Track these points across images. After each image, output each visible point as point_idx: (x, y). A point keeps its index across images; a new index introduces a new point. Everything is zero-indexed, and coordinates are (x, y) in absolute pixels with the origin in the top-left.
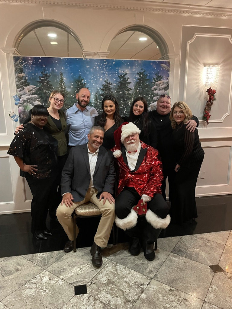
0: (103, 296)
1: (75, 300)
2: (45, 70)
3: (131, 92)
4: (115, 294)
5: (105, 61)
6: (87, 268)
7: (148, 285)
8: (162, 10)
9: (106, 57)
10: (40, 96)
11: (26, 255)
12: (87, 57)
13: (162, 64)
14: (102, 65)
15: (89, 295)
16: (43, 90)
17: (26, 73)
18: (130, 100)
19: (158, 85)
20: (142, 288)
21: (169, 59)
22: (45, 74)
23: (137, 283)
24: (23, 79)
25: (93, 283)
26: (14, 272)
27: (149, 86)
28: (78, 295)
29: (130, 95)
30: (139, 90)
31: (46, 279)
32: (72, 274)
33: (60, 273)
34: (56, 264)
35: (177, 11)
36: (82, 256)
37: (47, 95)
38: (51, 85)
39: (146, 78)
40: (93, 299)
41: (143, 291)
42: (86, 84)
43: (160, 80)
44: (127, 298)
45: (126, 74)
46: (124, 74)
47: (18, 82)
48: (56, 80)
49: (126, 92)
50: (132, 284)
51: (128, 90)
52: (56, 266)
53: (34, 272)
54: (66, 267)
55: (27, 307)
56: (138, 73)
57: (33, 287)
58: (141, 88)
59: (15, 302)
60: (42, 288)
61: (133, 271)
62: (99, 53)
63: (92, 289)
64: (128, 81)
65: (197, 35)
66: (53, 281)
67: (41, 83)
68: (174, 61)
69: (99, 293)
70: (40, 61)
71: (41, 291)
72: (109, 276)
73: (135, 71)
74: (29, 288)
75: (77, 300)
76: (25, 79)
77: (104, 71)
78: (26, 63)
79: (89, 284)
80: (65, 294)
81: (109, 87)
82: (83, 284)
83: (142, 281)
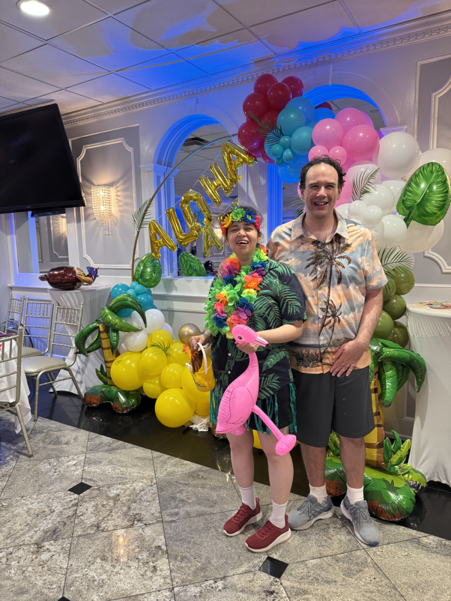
0: (87, 506)
1: (61, 494)
4: (99, 511)
6: (120, 472)
7: (146, 525)
11: (93, 433)
15: (77, 498)
20: (134, 524)
23: (137, 516)
25: (101, 489)
26: (61, 444)
28: (71, 491)
31: (72, 463)
32: (98, 470)
34: (102, 453)
35: (402, 38)
40: (74, 503)
41: (129, 527)
44: (102, 523)
50: (131, 514)
52: (99, 455)
53: (75, 452)
54: (105, 461)
57: (53, 464)
60: (58, 468)
61: (158, 501)
63: (90, 494)
66: (75, 468)
69: (88, 502)
72: (125, 492)
74: (49, 463)
79: (96, 488)
80: (63, 485)
82: (91, 485)
83: (147, 517)
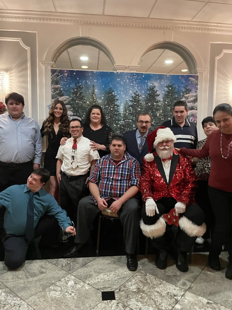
0: (133, 303)
1: (103, 305)
2: (78, 83)
3: (159, 104)
4: (146, 302)
5: (135, 74)
6: (114, 276)
7: (182, 296)
8: (191, 28)
9: (136, 71)
10: (73, 106)
11: (51, 260)
12: (118, 71)
13: (191, 78)
14: (131, 78)
15: (118, 302)
16: (76, 101)
17: (61, 85)
18: (159, 112)
19: (187, 98)
20: (176, 299)
21: (197, 73)
22: (78, 86)
23: (170, 294)
24: (58, 90)
25: (122, 290)
26: (38, 275)
27: (178, 98)
28: (106, 300)
29: (158, 107)
30: (168, 102)
31: (71, 283)
32: (99, 280)
33: (86, 279)
34: (81, 269)
35: (205, 29)
36: (109, 264)
37: (79, 105)
38: (84, 96)
39: (175, 91)
40: (122, 306)
41: (177, 302)
42: (116, 96)
43: (188, 93)
44: (160, 307)
45: (155, 87)
46: (153, 86)
47: (54, 92)
48: (89, 92)
49: (155, 103)
50: (165, 295)
51: (157, 102)
52: (82, 271)
53: (59, 275)
54: (92, 273)
55: (52, 308)
56: (166, 86)
57: (58, 290)
58: (169, 100)
59: (39, 302)
60: (67, 291)
61: (164, 282)
62: (129, 67)
63: (121, 296)
64: (157, 93)
65: (226, 51)
66: (79, 285)
67: (74, 94)
68: (203, 74)
69: (129, 301)
70: (75, 74)
71: (67, 294)
72: (139, 285)
73: (164, 84)
74: (54, 290)
75: (105, 305)
76: (60, 90)
77: (134, 84)
78: (62, 75)
80: (92, 299)
81: (138, 98)
82: (111, 291)
83: (175, 292)
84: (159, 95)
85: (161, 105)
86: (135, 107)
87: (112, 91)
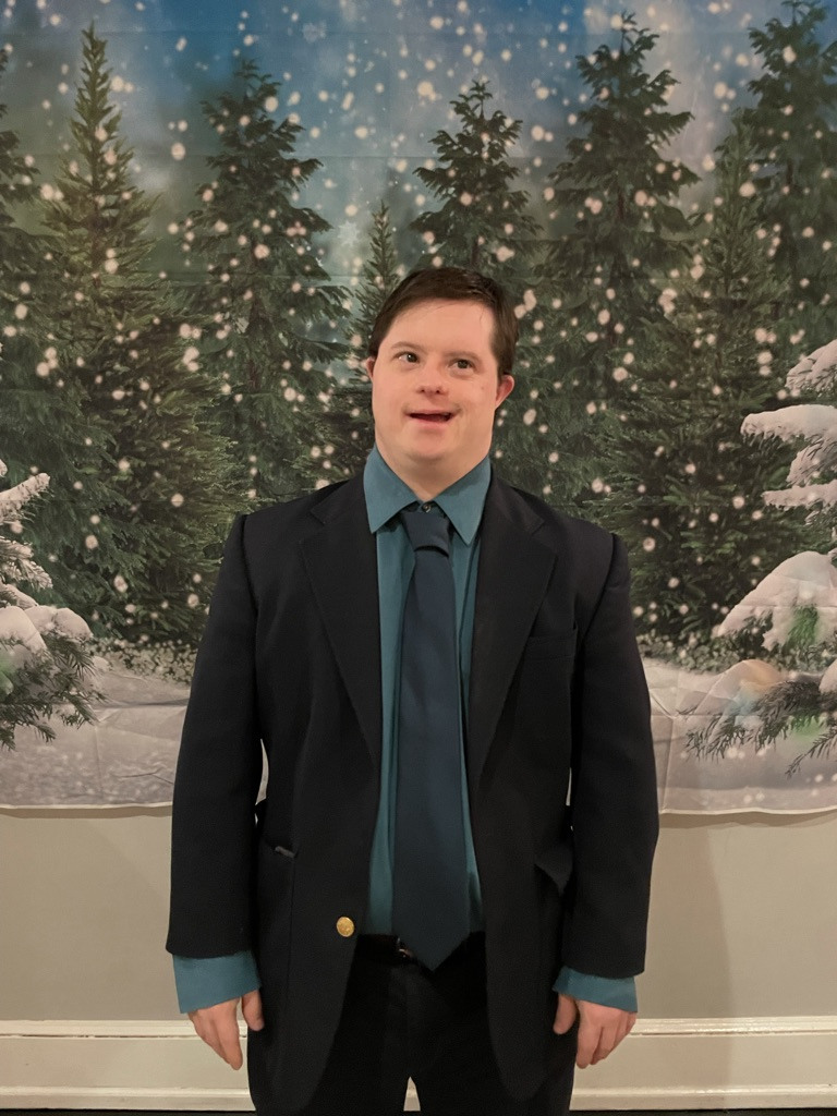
3: (684, 201)
18: (674, 274)
29: (675, 228)
30: (762, 183)
38: (11, 139)
42: (297, 128)
45: (647, 43)
46: (635, 38)
49: (641, 198)
51: (664, 185)
56: (755, 34)
58: (777, 163)
64: (663, 103)
81: (496, 152)
84: (683, 118)
85: (701, 215)
86: (469, 236)
87: (257, 84)
